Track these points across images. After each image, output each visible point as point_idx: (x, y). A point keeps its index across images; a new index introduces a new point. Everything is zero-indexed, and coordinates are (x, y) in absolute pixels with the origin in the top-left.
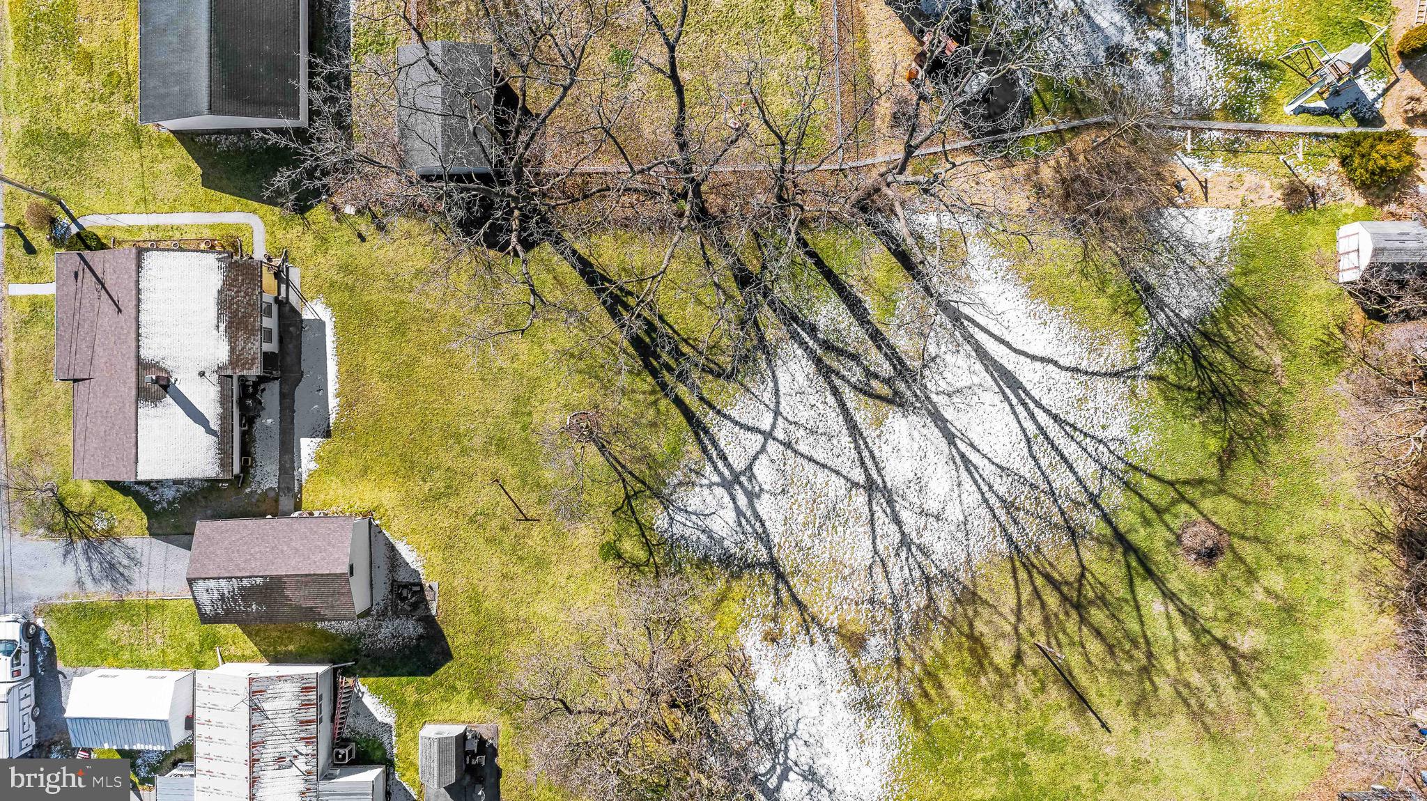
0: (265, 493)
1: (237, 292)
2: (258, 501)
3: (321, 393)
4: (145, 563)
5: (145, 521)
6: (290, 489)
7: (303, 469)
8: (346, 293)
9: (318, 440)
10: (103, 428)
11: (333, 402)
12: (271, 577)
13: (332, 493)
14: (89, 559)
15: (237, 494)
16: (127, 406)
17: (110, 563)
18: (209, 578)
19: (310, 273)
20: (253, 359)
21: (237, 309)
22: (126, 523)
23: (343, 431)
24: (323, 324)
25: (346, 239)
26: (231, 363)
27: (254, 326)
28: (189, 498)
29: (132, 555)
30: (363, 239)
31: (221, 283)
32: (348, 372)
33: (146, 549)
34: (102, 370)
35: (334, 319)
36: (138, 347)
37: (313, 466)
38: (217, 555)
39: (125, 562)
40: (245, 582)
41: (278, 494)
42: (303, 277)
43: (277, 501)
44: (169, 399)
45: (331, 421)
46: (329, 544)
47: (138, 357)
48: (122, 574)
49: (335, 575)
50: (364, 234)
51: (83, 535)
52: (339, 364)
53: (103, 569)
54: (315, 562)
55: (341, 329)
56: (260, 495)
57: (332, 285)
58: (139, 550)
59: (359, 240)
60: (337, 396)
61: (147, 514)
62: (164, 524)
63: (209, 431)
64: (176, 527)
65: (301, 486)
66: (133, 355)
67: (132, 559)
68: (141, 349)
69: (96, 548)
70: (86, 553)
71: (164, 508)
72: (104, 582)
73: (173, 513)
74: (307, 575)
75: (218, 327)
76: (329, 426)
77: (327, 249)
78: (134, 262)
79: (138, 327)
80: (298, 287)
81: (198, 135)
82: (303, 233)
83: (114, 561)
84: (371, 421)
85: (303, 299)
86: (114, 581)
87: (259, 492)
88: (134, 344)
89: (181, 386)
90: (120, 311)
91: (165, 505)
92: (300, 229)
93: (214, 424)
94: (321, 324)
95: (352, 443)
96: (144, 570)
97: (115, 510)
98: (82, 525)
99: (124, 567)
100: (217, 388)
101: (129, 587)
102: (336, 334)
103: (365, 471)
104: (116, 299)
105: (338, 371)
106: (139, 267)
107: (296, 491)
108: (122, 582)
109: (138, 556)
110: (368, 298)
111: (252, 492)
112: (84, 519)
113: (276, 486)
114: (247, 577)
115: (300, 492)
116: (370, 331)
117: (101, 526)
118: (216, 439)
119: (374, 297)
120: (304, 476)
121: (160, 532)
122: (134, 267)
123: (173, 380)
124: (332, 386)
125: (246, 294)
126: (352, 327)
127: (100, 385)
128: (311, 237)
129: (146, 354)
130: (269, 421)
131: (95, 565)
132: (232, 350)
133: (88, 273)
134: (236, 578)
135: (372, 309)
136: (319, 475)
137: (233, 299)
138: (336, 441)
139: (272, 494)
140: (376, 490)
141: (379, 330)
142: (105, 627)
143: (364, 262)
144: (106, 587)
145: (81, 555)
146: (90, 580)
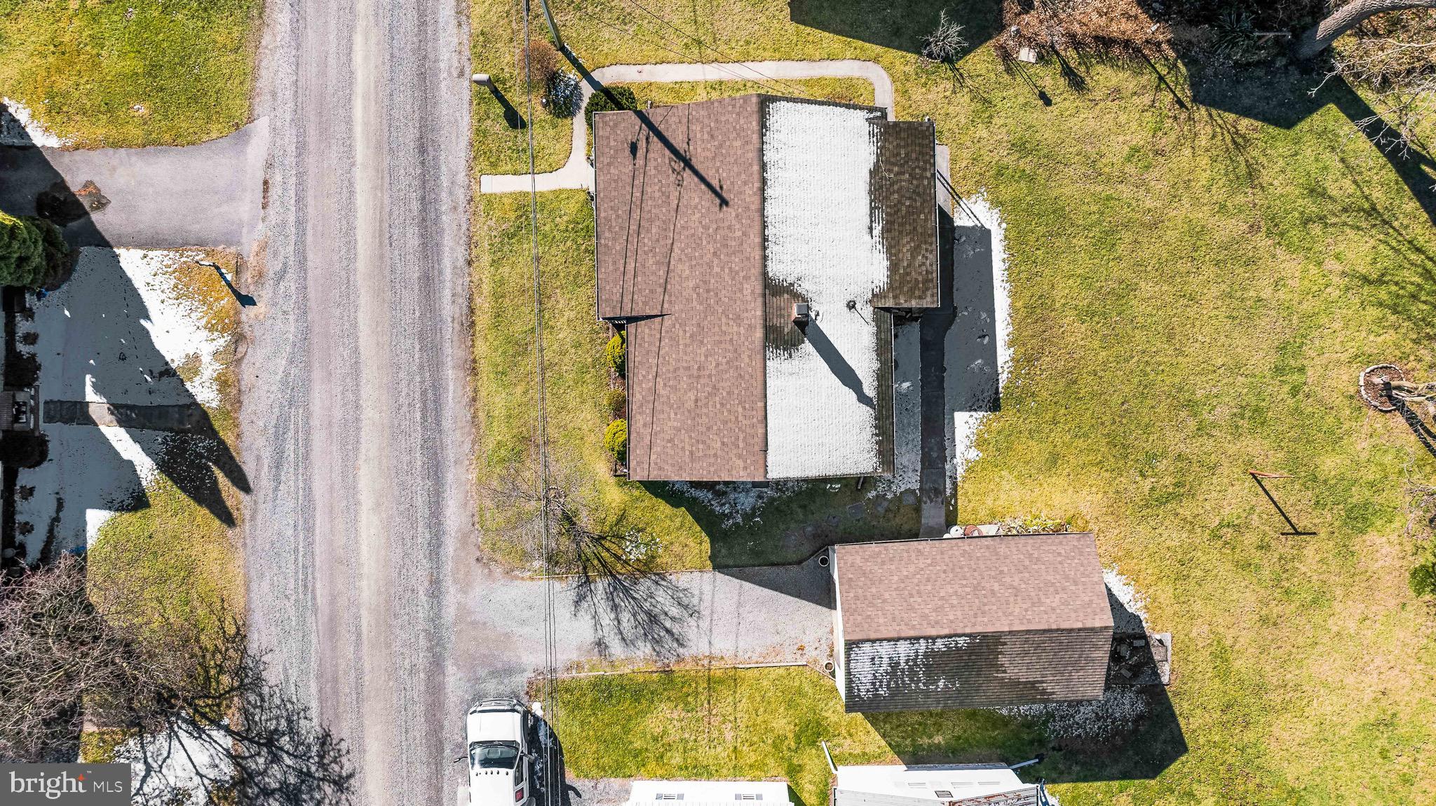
0: (899, 499)
1: (897, 174)
2: (888, 510)
3: (986, 340)
4: (706, 613)
5: (707, 546)
6: (939, 491)
7: (958, 460)
8: (1023, 184)
9: (980, 414)
10: (691, 395)
11: (1004, 355)
12: (984, 636)
13: (1003, 496)
14: (615, 607)
15: (855, 500)
16: (745, 357)
17: (648, 613)
18: (881, 640)
19: (966, 154)
20: (926, 281)
21: (899, 202)
22: (677, 548)
23: (1020, 401)
24: (989, 232)
25: (1021, 100)
26: (891, 286)
27: (924, 227)
28: (777, 509)
29: (685, 601)
30: (1048, 102)
31: (873, 158)
32: (1031, 309)
33: (707, 588)
34: (689, 300)
35: (1004, 225)
36: (765, 258)
37: (973, 454)
38: (884, 601)
39: (674, 611)
40: (939, 644)
41: (919, 500)
42: (953, 161)
43: (918, 510)
44: (807, 347)
45: (1001, 385)
46: (1067, 578)
47: (765, 274)
48: (668, 631)
49: (1092, 630)
50: (1049, 93)
51: (607, 570)
52: (1013, 295)
53: (638, 624)
54: (1053, 609)
55: (1015, 243)
56: (890, 501)
57: (1000, 173)
58: (696, 592)
59: (1041, 102)
60: (1011, 344)
61: (710, 534)
62: (737, 549)
64: (755, 553)
65: (955, 485)
66: (756, 271)
67: (686, 607)
68: (769, 263)
69: (626, 591)
70: (610, 597)
71: (736, 524)
72: (640, 643)
73: (752, 532)
74: (1045, 631)
75: (871, 229)
76: (997, 392)
77: (991, 117)
78: (755, 117)
79: (764, 226)
80: (947, 175)
82: (954, 92)
83: (656, 611)
84: (1062, 383)
85: (956, 196)
86: (657, 642)
87: (889, 496)
88: (757, 254)
89: (823, 325)
90: (724, 202)
91: (739, 520)
92: (949, 85)
93: (870, 390)
94: (983, 234)
95: (1032, 418)
96: (705, 624)
97: (658, 529)
98: (605, 554)
99: (673, 619)
100: (872, 329)
101: (681, 650)
102: (1008, 248)
103: (1054, 460)
104: (715, 183)
105: (1012, 306)
106: (763, 126)
107: (948, 492)
108: (669, 642)
109: (695, 601)
110: (1055, 193)
111: (877, 496)
112: (607, 544)
113: (916, 486)
114: (941, 637)
115: (954, 495)
116: (1060, 242)
117: (636, 554)
118: (871, 411)
119: (1067, 191)
120: (960, 471)
121: (731, 562)
122: (755, 125)
123: (813, 315)
124: (1002, 331)
125: (912, 176)
126: (1032, 238)
127: (683, 325)
128: (967, 98)
129: (777, 269)
130: (906, 385)
131: (625, 617)
132: (893, 268)
133: (656, 143)
134: (926, 638)
135: (1063, 209)
136: (983, 469)
138: (1009, 415)
139: (911, 500)
141: (1075, 241)
142: (643, 713)
143: (1048, 135)
144: (645, 649)
145: (602, 602)
146: (617, 641)
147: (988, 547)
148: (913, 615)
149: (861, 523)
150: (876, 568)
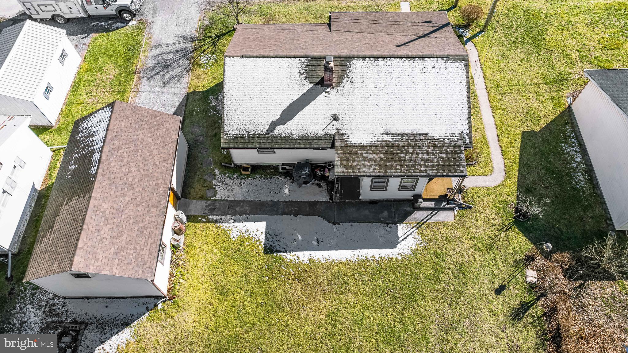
0: (212, 187)
1: (427, 152)
2: (205, 181)
3: (315, 243)
4: (164, 90)
5: (202, 89)
6: (212, 211)
7: (232, 225)
8: (431, 272)
9: (263, 240)
11: (304, 256)
12: (93, 182)
13: (202, 255)
14: (177, 52)
15: (215, 162)
16: (302, 51)
17: (170, 65)
18: (109, 121)
19: (450, 232)
20: (353, 168)
21: (408, 152)
22: (203, 76)
23: (270, 267)
24: (395, 247)
25: (496, 272)
26: (347, 146)
27: (390, 168)
29: (173, 81)
30: (500, 290)
31: (436, 136)
32: (337, 276)
33: (177, 91)
34: (339, 37)
35: (400, 258)
36: (364, 58)
37: (235, 234)
38: (136, 130)
39: (168, 76)
40: (97, 155)
41: (209, 199)
42: (444, 224)
43: (202, 198)
44: (308, 86)
45: (282, 254)
46: (121, 249)
47: (353, 57)
48: (158, 73)
49: (74, 255)
50: (506, 292)
51: (196, 49)
52: (348, 263)
53: (165, 61)
54: (99, 231)
55: (388, 266)
56: (211, 182)
57: (439, 256)
58: (176, 86)
59: (497, 286)
60: (312, 261)
61: (207, 91)
62: (197, 103)
63: (273, 125)
64: (192, 113)
65: (216, 222)
66: (355, 53)
67: (169, 80)
68: (361, 60)
69: (185, 56)
70: (182, 50)
71: (211, 102)
72: (155, 61)
73: (205, 110)
74: (83, 221)
75: (388, 133)
76: (278, 251)
77: (480, 250)
78: (453, 53)
79: (384, 58)
80: (434, 219)
81: (572, 127)
82: (493, 225)
83: (170, 68)
84: (279, 299)
85: (419, 225)
86: (153, 68)
87: (214, 182)
88: (366, 53)
89: (322, 97)
90: (399, 46)
91: (213, 104)
92: (498, 222)
93: (279, 130)
94: (393, 243)
95: (256, 277)
96: (158, 89)
97: (215, 68)
98: (206, 47)
99: (164, 75)
100: (320, 133)
101: (146, 78)
102: (383, 260)
103: (222, 292)
104: (410, 44)
105: (340, 262)
106: (448, 58)
107: (211, 217)
108: (151, 74)
109: (171, 85)
110: (427, 296)
111: (215, 175)
112: (211, 48)
113: (218, 197)
114: (100, 157)
115: (208, 221)
116: (389, 300)
117: (203, 59)
118: (265, 131)
119: (430, 304)
120: (225, 225)
121: (190, 101)
122: (447, 53)
123: (328, 90)
124: (322, 255)
125: (426, 161)
126: (392, 278)
127: (324, 37)
128: (490, 233)
129: (357, 66)
130: (287, 191)
131: (171, 56)
132: (363, 148)
134: (103, 147)
135: (415, 302)
136: (223, 241)
137: (419, 148)
138: (262, 260)
139: (210, 193)
140: (199, 305)
141: (391, 311)
142: (116, 63)
143: (471, 293)
144: (150, 63)
145: (181, 46)
146: (158, 52)
147: (159, 202)
148: (121, 143)
149: (199, 165)
150: (161, 133)
